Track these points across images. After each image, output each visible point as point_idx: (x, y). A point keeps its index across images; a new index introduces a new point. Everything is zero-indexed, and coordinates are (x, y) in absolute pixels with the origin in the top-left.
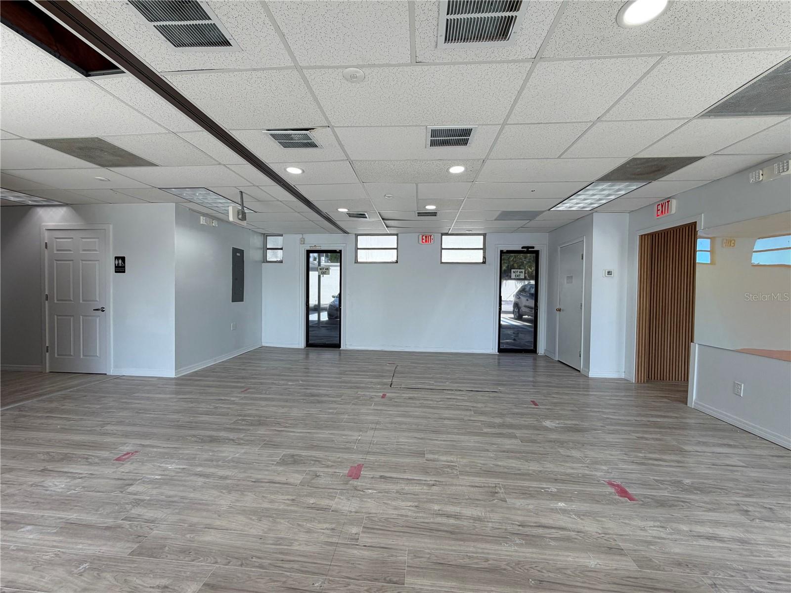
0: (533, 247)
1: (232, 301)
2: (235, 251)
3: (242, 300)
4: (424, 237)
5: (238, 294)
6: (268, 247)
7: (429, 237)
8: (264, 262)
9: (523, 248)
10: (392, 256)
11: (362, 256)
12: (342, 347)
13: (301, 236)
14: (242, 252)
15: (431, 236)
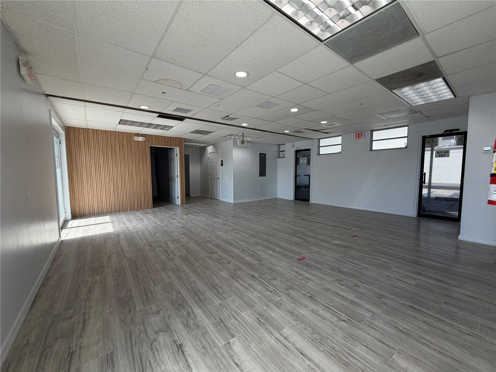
0: (458, 130)
1: (260, 176)
2: (261, 154)
3: (265, 176)
4: (357, 135)
5: (262, 172)
6: (280, 150)
7: (361, 134)
8: (278, 158)
9: (445, 131)
10: (338, 149)
11: (323, 151)
12: (311, 202)
13: (292, 143)
14: (265, 155)
15: (362, 133)
